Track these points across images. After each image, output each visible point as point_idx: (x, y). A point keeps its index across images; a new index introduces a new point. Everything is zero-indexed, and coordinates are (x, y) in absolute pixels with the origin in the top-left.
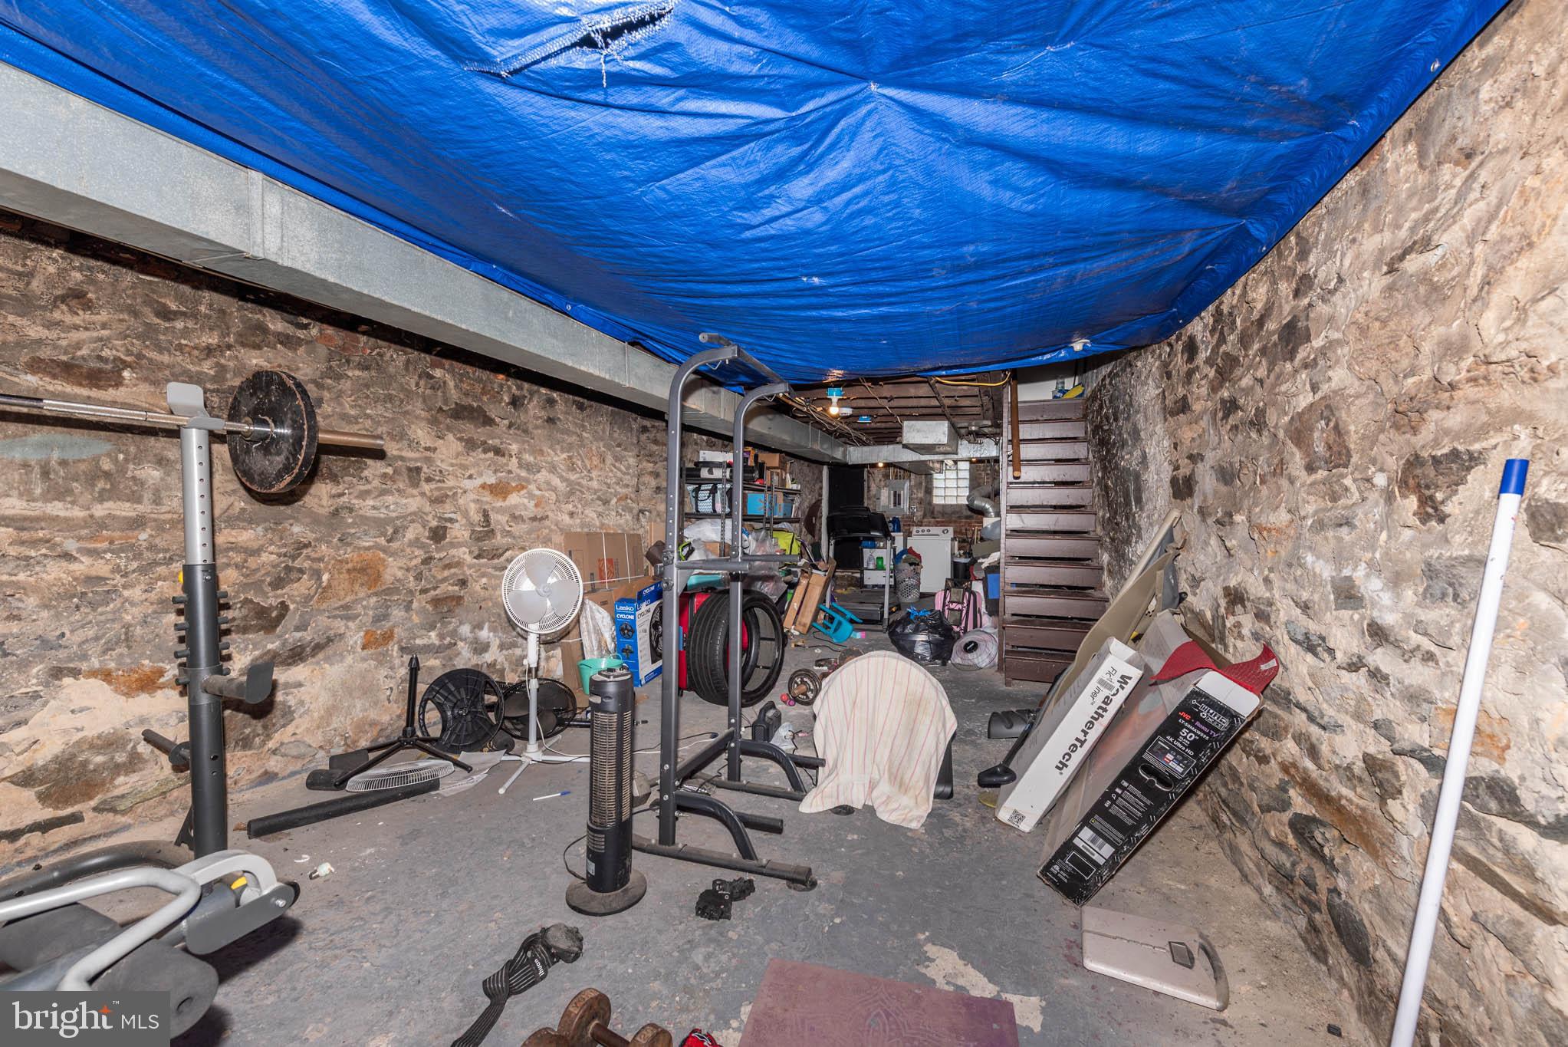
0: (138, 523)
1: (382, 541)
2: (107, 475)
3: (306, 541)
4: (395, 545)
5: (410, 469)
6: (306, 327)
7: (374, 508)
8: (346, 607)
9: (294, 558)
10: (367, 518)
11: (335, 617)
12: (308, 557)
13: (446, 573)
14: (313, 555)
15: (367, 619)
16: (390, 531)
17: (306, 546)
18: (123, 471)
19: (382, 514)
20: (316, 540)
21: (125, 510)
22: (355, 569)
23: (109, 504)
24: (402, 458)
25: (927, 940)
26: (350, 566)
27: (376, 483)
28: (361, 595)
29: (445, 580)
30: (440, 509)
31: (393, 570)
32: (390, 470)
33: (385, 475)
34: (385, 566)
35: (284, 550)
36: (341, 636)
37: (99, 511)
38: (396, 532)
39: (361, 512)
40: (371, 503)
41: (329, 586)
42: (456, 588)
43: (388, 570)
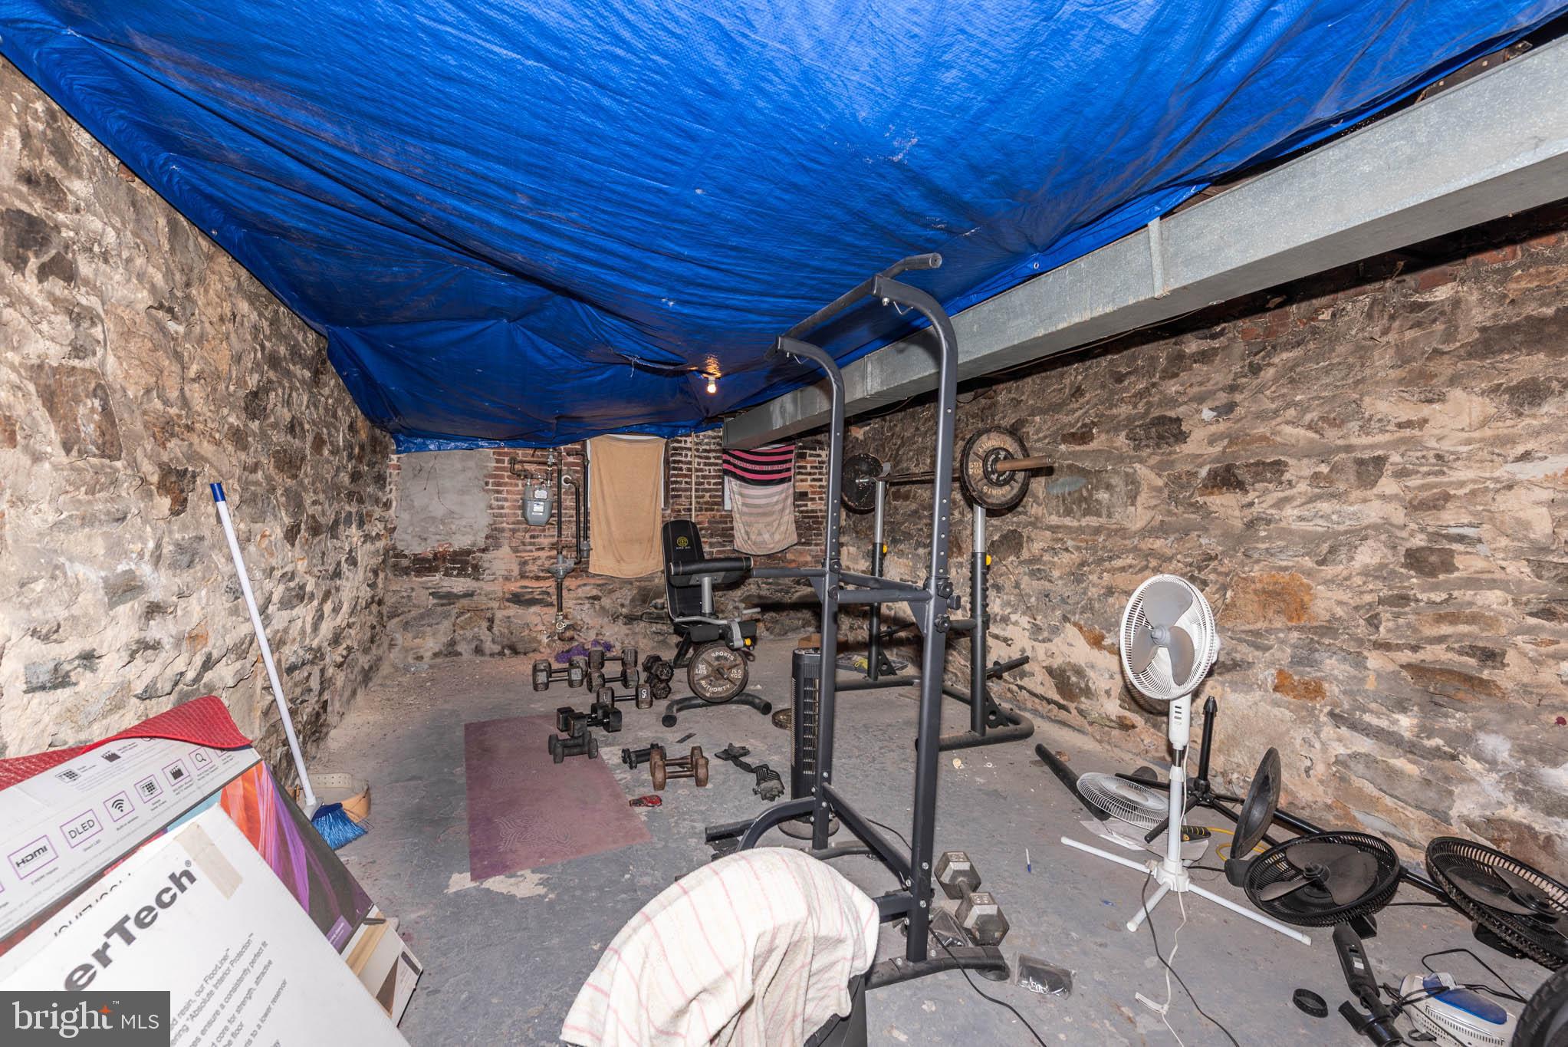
0: (1097, 531)
1: (1308, 562)
2: (1085, 499)
3: (1213, 553)
4: (1329, 571)
5: (1360, 462)
6: (1222, 333)
7: (1301, 519)
8: (1257, 633)
9: (1200, 569)
10: (1291, 532)
11: (1240, 640)
12: (1215, 570)
13: (1445, 629)
14: (1221, 569)
15: (1285, 655)
16: (1325, 547)
17: (1211, 558)
18: (1091, 495)
19: (1319, 526)
20: (1223, 553)
21: (1092, 521)
22: (1264, 591)
23: (1087, 518)
24: (1349, 448)
25: (545, 896)
26: (1259, 586)
27: (1302, 487)
28: (1278, 625)
29: (1440, 639)
30: (1431, 520)
31: (1326, 602)
32: (1324, 469)
33: (1316, 476)
34: (1314, 597)
35: (1189, 560)
36: (1250, 665)
37: (1084, 522)
38: (1332, 550)
39: (1283, 524)
40: (1296, 512)
41: (1233, 604)
42: (1472, 661)
43: (1319, 602)
